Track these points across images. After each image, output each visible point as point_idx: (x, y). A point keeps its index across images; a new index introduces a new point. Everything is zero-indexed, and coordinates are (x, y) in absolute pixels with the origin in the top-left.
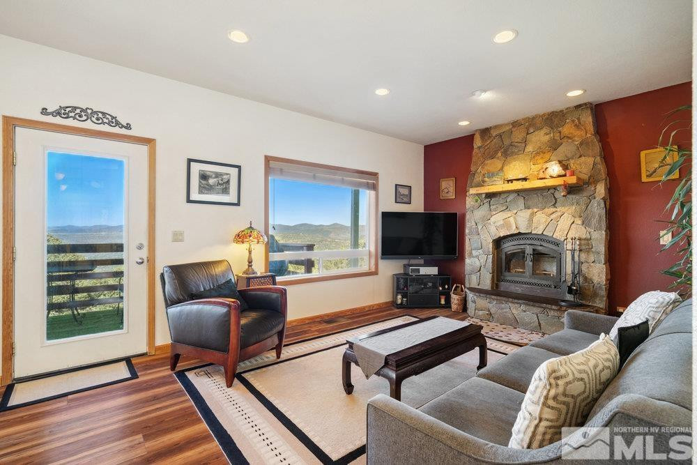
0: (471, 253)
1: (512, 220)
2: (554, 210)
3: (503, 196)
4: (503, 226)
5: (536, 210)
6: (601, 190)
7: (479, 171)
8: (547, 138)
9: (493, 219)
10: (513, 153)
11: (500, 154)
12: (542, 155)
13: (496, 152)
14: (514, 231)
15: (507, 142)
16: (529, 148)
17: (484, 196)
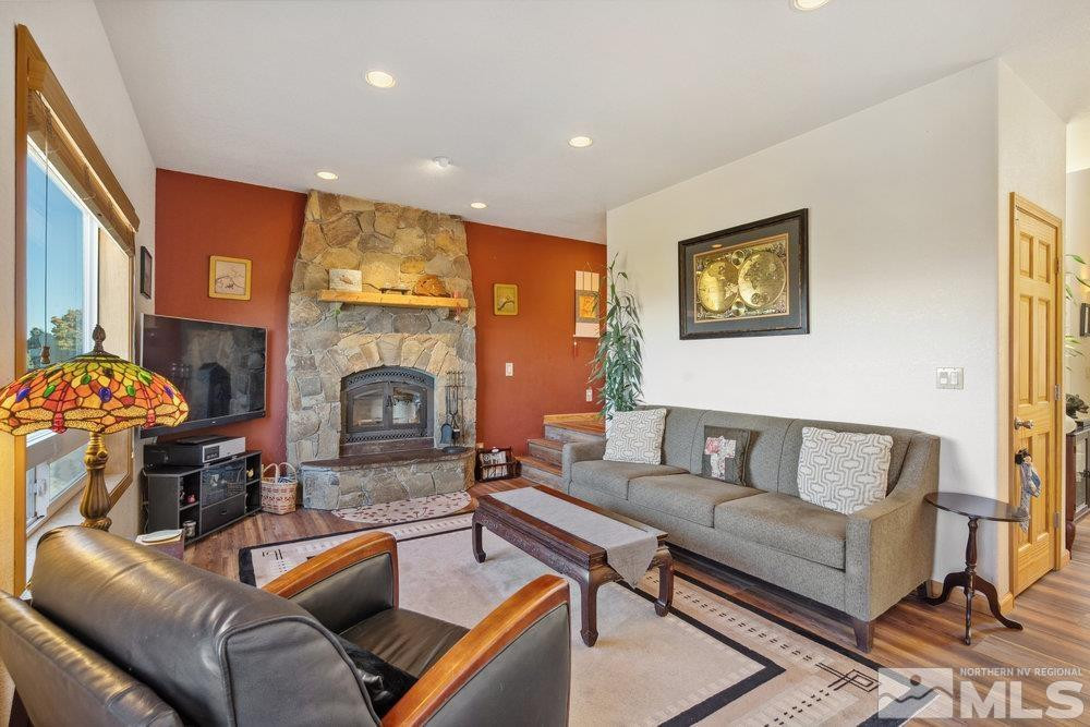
0: (298, 402)
1: (373, 347)
2: (428, 336)
3: (358, 310)
4: (358, 357)
5: (407, 335)
6: (472, 317)
7: (317, 261)
8: (419, 242)
9: (341, 344)
10: (374, 248)
11: (354, 244)
12: (414, 262)
13: (349, 239)
14: (377, 363)
15: (367, 229)
16: (398, 249)
17: (338, 306)
